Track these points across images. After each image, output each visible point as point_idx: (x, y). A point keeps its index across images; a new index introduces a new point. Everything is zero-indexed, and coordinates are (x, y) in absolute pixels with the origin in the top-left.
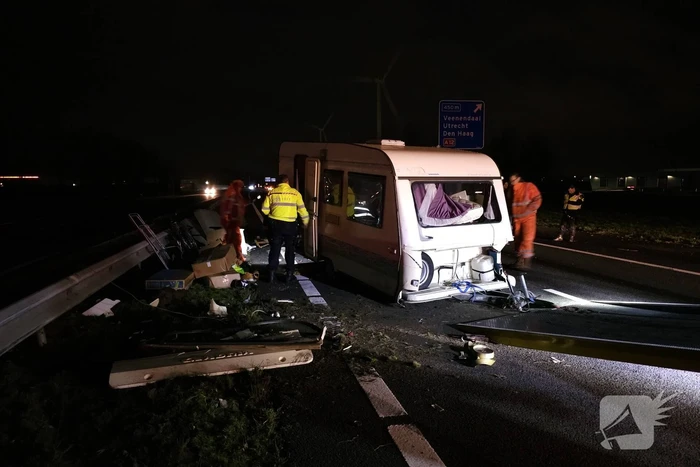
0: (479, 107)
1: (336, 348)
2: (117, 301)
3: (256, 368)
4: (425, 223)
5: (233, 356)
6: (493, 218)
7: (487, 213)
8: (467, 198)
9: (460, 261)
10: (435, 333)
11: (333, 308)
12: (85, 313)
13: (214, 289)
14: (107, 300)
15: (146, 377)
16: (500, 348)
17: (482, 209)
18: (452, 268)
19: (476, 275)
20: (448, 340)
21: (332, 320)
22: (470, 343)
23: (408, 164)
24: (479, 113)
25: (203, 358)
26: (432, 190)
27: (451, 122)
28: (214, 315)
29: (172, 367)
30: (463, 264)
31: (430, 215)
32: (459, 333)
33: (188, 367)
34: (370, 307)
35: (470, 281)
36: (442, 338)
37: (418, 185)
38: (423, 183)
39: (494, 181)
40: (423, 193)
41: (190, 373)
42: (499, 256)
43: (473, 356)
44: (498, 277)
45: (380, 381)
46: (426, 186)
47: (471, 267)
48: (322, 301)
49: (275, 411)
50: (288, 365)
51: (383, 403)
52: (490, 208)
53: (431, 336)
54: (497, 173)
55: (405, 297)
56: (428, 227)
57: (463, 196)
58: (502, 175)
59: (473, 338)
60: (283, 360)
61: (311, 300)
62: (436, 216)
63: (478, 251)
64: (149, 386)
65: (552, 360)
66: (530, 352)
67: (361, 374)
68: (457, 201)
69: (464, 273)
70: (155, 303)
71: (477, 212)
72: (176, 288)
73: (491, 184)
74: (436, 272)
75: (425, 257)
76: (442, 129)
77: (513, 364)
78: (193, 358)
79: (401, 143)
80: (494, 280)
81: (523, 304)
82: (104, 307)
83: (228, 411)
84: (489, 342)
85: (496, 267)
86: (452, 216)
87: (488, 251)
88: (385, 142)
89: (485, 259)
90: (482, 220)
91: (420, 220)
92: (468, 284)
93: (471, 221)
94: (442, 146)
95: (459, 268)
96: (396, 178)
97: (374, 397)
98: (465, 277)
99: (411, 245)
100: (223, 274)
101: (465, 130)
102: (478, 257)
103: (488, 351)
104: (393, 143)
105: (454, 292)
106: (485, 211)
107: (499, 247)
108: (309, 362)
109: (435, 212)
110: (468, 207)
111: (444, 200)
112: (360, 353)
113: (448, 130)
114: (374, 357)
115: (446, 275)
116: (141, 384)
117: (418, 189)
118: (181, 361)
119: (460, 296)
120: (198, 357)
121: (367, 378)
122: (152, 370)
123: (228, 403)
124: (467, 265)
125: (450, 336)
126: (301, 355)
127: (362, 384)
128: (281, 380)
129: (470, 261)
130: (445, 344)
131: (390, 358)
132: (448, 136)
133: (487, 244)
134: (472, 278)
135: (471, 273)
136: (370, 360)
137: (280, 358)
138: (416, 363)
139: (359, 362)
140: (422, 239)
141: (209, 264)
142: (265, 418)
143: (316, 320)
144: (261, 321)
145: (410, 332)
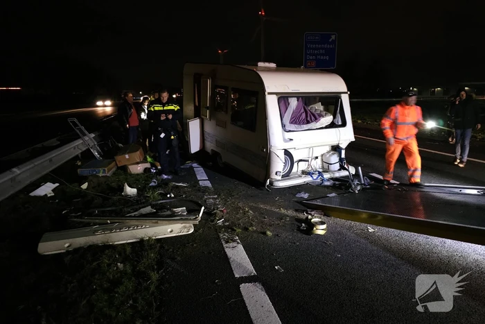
0: (333, 37)
1: (213, 221)
2: (57, 185)
3: (150, 238)
4: (288, 129)
5: (134, 229)
6: (340, 123)
7: (336, 120)
8: (322, 108)
9: (315, 155)
10: (286, 208)
11: (215, 189)
12: (32, 194)
13: (131, 174)
14: (49, 184)
15: (67, 245)
16: (332, 220)
17: (332, 117)
18: (308, 161)
19: (326, 165)
20: (294, 214)
21: (213, 198)
22: (310, 217)
23: (276, 83)
24: (334, 42)
25: (111, 230)
26: (294, 103)
27: (313, 49)
28: (127, 195)
29: (87, 238)
30: (317, 158)
31: (291, 123)
32: (303, 208)
33: (99, 238)
34: (243, 188)
35: (321, 170)
36: (290, 213)
37: (283, 99)
38: (287, 97)
39: (342, 95)
40: (287, 105)
41: (99, 242)
42: (343, 152)
43: (311, 226)
44: (342, 168)
45: (241, 247)
46: (290, 99)
47: (322, 160)
48: (208, 184)
49: (158, 273)
50: (174, 235)
51: (240, 265)
52: (338, 116)
53: (283, 211)
54: (345, 90)
55: (271, 183)
56: (290, 131)
57: (319, 107)
58: (348, 90)
59: (313, 213)
60: (171, 232)
61: (201, 183)
62: (296, 123)
63: (328, 148)
64: (68, 252)
65: (368, 229)
66: (353, 223)
67: (227, 242)
68: (313, 111)
69: (317, 165)
70: (85, 186)
71: (328, 119)
72: (101, 175)
73: (340, 98)
74: (295, 165)
75: (287, 153)
76: (306, 54)
77: (340, 233)
78: (104, 230)
79: (273, 65)
80: (339, 170)
81: (359, 188)
82: (47, 189)
83: (124, 273)
84: (324, 215)
85: (341, 160)
86: (308, 122)
87: (336, 149)
88: (261, 64)
89: (333, 154)
90: (332, 125)
91: (283, 126)
92: (319, 172)
93: (324, 126)
94: (305, 67)
95: (313, 160)
96: (266, 93)
97: (234, 260)
98: (317, 167)
99: (277, 145)
100: (138, 163)
101: (323, 55)
102: (328, 152)
103: (322, 223)
104: (267, 65)
105: (308, 179)
106: (334, 118)
107: (344, 145)
108: (190, 232)
109: (296, 120)
110: (321, 116)
111: (303, 110)
112: (229, 225)
113: (310, 55)
114: (239, 228)
115: (303, 166)
116: (62, 251)
117: (283, 102)
118: (94, 233)
119: (313, 182)
120: (107, 230)
121: (231, 244)
122: (71, 240)
123: (124, 266)
124: (320, 158)
125: (296, 211)
126: (185, 227)
127: (226, 250)
128: (166, 247)
129: (322, 156)
130: (292, 217)
131: (250, 228)
132: (310, 59)
133: (335, 143)
134: (323, 168)
135: (323, 164)
136: (235, 231)
137: (169, 230)
138: (269, 233)
139: (228, 232)
140: (285, 141)
141: (127, 156)
142: (149, 278)
143: (201, 198)
144: (160, 200)
145: (268, 208)
